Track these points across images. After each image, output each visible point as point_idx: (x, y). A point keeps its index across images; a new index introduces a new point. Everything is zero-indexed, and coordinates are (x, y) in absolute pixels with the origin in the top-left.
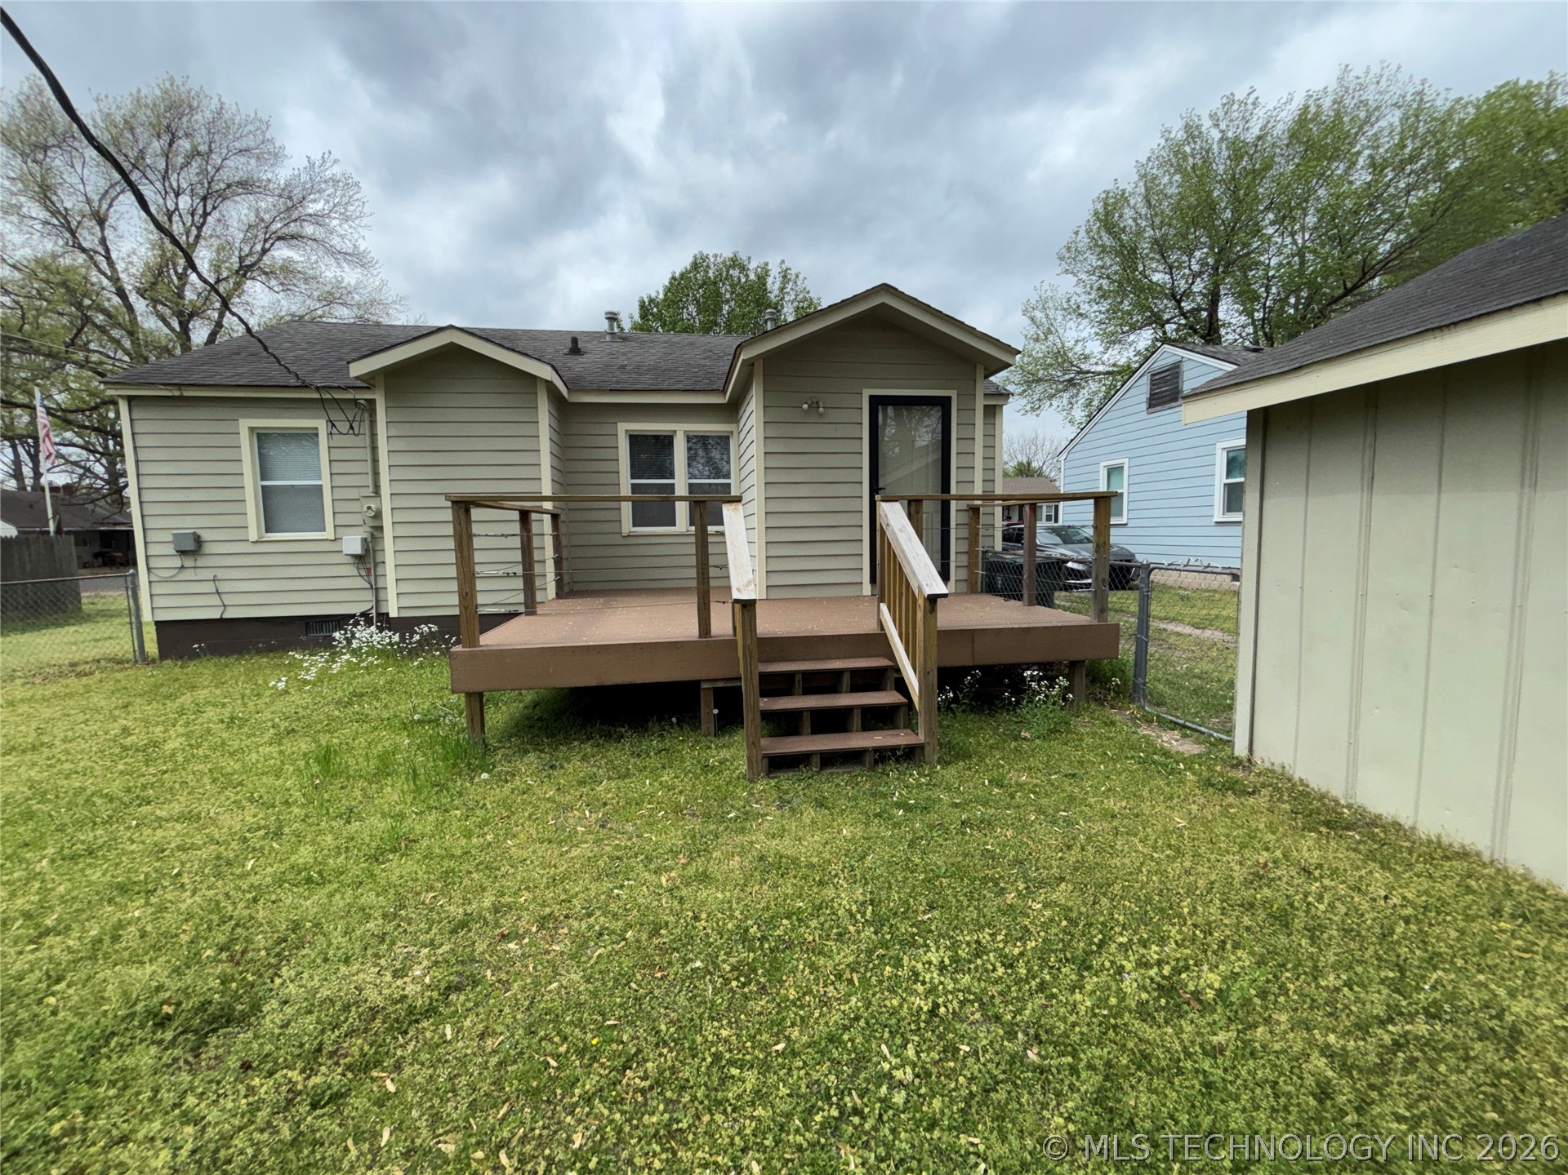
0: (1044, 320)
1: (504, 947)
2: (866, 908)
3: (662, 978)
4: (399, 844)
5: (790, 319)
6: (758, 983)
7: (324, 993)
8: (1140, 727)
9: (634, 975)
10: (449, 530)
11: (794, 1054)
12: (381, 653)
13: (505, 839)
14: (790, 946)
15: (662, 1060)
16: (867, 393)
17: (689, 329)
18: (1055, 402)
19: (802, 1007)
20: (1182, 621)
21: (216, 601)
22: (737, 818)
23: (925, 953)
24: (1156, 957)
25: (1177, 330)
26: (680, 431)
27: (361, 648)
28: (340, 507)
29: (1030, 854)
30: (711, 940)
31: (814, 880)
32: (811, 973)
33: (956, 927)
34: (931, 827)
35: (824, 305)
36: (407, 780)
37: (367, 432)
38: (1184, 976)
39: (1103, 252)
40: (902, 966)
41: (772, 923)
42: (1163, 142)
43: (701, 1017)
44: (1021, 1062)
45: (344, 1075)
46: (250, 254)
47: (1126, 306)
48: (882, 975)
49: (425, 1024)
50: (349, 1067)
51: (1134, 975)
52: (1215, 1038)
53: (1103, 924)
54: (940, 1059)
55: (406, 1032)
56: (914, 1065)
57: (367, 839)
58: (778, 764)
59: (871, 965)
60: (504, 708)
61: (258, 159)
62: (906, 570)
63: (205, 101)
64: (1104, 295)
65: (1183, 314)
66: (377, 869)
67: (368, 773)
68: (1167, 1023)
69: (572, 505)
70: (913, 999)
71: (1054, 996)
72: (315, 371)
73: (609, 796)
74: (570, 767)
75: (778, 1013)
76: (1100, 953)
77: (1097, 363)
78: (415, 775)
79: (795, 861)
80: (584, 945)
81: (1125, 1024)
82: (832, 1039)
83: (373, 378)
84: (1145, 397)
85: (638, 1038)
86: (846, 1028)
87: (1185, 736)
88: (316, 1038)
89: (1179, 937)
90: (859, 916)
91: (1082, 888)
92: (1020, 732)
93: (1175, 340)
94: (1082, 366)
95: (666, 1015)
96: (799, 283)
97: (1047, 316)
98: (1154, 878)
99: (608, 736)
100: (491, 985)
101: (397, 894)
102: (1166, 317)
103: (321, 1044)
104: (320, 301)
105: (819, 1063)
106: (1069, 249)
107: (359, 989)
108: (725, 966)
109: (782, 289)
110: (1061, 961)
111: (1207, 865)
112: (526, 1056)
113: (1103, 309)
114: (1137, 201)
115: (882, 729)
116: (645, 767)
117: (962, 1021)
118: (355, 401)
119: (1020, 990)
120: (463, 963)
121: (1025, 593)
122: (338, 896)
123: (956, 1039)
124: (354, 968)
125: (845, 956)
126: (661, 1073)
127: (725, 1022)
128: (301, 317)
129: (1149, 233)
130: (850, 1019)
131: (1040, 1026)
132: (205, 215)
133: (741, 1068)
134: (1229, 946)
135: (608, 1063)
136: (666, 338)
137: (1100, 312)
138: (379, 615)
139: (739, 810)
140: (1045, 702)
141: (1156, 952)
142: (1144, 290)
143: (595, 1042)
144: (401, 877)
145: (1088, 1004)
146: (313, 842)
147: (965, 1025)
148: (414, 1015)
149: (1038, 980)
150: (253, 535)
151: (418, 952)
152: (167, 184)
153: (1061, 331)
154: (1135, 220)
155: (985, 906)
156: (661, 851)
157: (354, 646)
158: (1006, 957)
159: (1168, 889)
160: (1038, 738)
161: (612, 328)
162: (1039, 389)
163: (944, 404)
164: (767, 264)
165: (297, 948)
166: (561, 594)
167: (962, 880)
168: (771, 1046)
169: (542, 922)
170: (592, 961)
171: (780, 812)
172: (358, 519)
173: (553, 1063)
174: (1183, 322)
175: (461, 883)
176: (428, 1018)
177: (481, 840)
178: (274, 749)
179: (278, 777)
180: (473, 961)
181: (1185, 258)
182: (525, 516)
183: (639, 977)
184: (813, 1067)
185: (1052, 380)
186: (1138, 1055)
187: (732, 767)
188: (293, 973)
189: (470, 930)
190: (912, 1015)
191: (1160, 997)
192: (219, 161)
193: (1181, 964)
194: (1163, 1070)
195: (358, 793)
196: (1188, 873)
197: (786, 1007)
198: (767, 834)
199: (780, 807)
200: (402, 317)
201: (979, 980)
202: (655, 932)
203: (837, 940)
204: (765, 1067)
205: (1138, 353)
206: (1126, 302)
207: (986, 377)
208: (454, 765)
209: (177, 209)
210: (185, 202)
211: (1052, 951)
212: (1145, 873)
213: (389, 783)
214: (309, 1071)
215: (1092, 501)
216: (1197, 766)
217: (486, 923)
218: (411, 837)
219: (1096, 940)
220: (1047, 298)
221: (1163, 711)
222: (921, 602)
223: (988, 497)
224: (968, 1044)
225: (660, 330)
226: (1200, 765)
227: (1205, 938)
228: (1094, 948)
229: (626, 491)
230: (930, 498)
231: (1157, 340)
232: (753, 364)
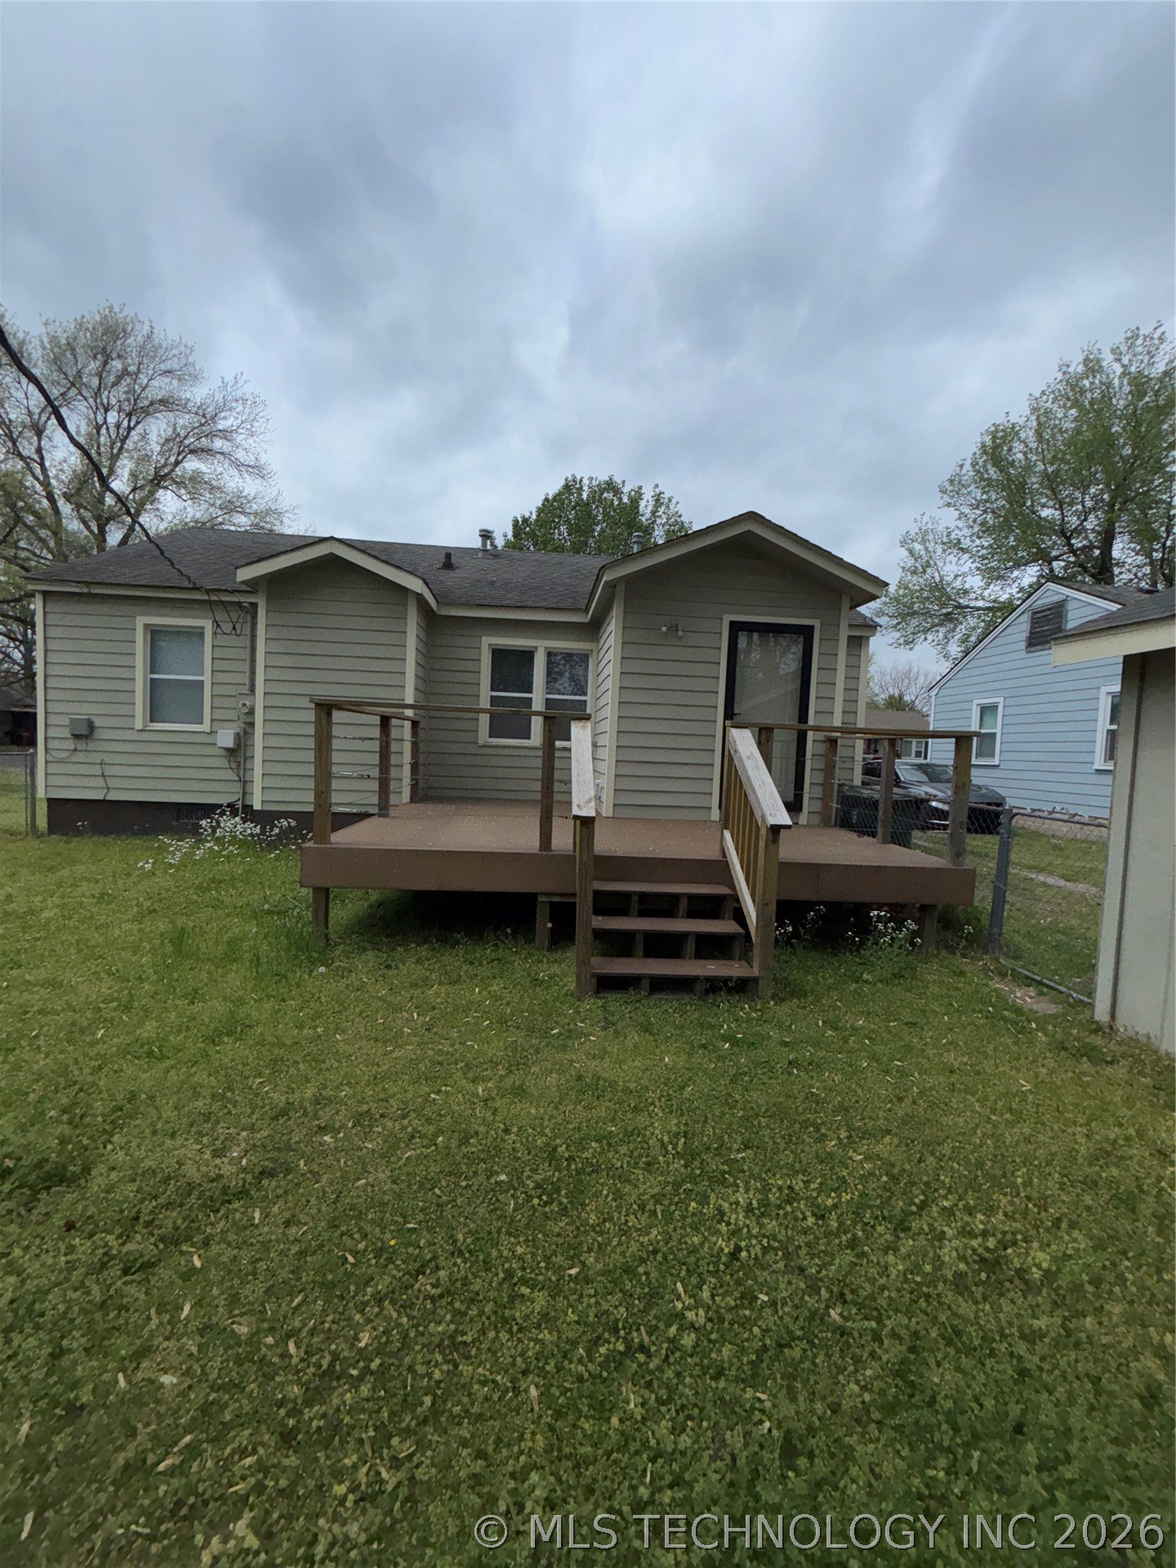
0: (923, 552)
1: (319, 1139)
2: (679, 1140)
3: (465, 1188)
4: (235, 1028)
5: (660, 542)
6: (561, 1203)
7: (147, 1163)
8: (992, 979)
9: (440, 1181)
10: (311, 730)
11: (588, 1281)
12: (242, 843)
13: (335, 1034)
14: (596, 1170)
15: (456, 1269)
16: (728, 618)
17: (559, 549)
18: (930, 637)
19: (601, 1233)
20: (1051, 873)
21: (100, 782)
22: (560, 1034)
23: (734, 1192)
24: (981, 1227)
25: (1065, 568)
26: (541, 647)
27: (224, 837)
28: (218, 702)
29: (857, 1102)
30: (519, 1155)
31: (629, 1105)
32: (615, 1200)
33: (769, 1170)
34: (757, 1064)
35: (695, 528)
36: (251, 967)
37: (248, 632)
38: (1009, 1251)
39: (988, 486)
40: (709, 1204)
41: (581, 1145)
42: (1060, 376)
43: (499, 1231)
44: (822, 1320)
45: (156, 1246)
46: (165, 465)
47: (1012, 541)
48: (687, 1210)
49: (236, 1205)
50: (162, 1239)
51: (955, 1243)
52: (1035, 1321)
53: (927, 1184)
54: (736, 1306)
55: (218, 1211)
56: (708, 1309)
57: (207, 1020)
58: (607, 984)
59: (676, 1199)
60: (350, 905)
61: (180, 379)
62: (751, 798)
63: (138, 326)
64: (986, 529)
65: (1073, 551)
66: (212, 1050)
67: (216, 957)
68: (985, 1299)
69: (432, 713)
70: (714, 1239)
71: (864, 1254)
72: (207, 574)
73: (438, 1000)
74: (404, 969)
75: (575, 1237)
76: (920, 1216)
77: (976, 599)
78: (258, 964)
79: (612, 1084)
80: (394, 1147)
81: (938, 1295)
82: (628, 1270)
83: (257, 583)
84: (1024, 636)
85: (435, 1244)
86: (643, 1261)
87: (1040, 994)
88: (135, 1206)
89: (1010, 1208)
90: (670, 1148)
91: (908, 1144)
92: (862, 974)
93: (1062, 578)
94: (961, 601)
95: (465, 1225)
96: (671, 507)
97: (926, 549)
98: (989, 1142)
99: (444, 941)
100: (302, 1175)
101: (227, 1076)
102: (1054, 553)
103: (139, 1212)
104: (221, 509)
105: (611, 1294)
106: (951, 481)
107: (180, 1163)
108: (529, 1182)
109: (654, 513)
110: (876, 1218)
111: (1050, 1134)
112: (326, 1249)
113: (986, 544)
114: (1029, 435)
115: (718, 959)
116: (476, 975)
117: (764, 1269)
118: (239, 604)
119: (828, 1244)
120: (278, 1150)
121: (880, 830)
122: (173, 1072)
123: (756, 1287)
124: (178, 1143)
125: (650, 1186)
126: (453, 1282)
127: (521, 1239)
128: (204, 524)
129: (1040, 467)
130: (648, 1252)
131: (847, 1286)
132: (130, 429)
133: (532, 1289)
134: (1064, 1225)
135: (403, 1266)
136: (538, 556)
137: (982, 547)
138: (245, 807)
139: (563, 1027)
140: (891, 945)
141: (981, 1222)
142: (1033, 526)
143: (392, 1243)
144: (233, 1060)
145: (901, 1267)
146: (159, 1019)
147: (766, 1273)
148: (229, 1196)
149: (849, 1236)
150: (139, 725)
151: (238, 1134)
152: (98, 400)
153: (940, 564)
154: (1025, 454)
155: (803, 1151)
156: (481, 1060)
157: (218, 834)
158: (818, 1207)
159: (1003, 1155)
160: (881, 981)
161: (484, 545)
162: (914, 622)
163: (806, 632)
164: (640, 488)
165: (131, 1118)
166: (414, 799)
167: (782, 1121)
168: (565, 1270)
169: (358, 1119)
170: (400, 1163)
171: (604, 1033)
172: (232, 715)
173: (351, 1259)
174: (1072, 559)
175: (287, 1072)
176: (239, 1199)
177: (311, 1032)
178: (135, 927)
179: (135, 953)
180: (289, 1148)
181: (1078, 494)
182: (385, 721)
183: (444, 1183)
184: (604, 1297)
185: (927, 614)
186: (949, 1330)
187: (561, 983)
188: (124, 1141)
189: (290, 1119)
190: (712, 1256)
191: (980, 1270)
192: (145, 381)
193: (1009, 1237)
194: (975, 1349)
195: (204, 976)
196: (1027, 1140)
197: (585, 1231)
198: (587, 1054)
199: (604, 1029)
200: (293, 526)
201: (787, 1227)
202: (465, 1141)
203: (644, 1169)
204: (555, 1291)
205: (1021, 590)
206: (1012, 538)
207: (853, 607)
208: (296, 957)
209: (105, 422)
210: (112, 417)
211: (870, 1207)
212: (980, 1135)
213: (234, 968)
214: (124, 1237)
215: (953, 740)
216: (1050, 1027)
217: (305, 1114)
218: (247, 1022)
219: (917, 1201)
220: (926, 531)
221: (1018, 966)
222: (763, 832)
223: (849, 730)
224: (767, 1294)
225: (532, 548)
226: (1054, 1026)
227: (1039, 1213)
228: (914, 1208)
229: (484, 702)
230: (783, 727)
231: (1043, 577)
232: (615, 586)
